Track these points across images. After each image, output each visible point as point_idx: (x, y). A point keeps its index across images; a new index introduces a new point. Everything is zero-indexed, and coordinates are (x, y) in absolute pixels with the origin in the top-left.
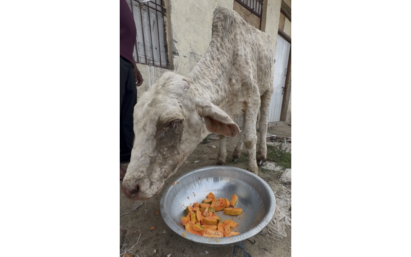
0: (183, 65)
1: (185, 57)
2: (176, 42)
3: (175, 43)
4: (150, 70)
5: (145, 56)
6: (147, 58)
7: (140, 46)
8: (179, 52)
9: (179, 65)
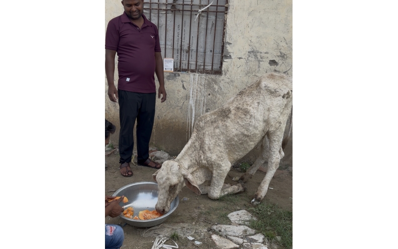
0: (236, 68)
1: (240, 58)
2: (230, 44)
3: (228, 46)
4: (194, 79)
5: (197, 62)
6: (198, 64)
7: (193, 52)
8: (231, 54)
9: (230, 70)
